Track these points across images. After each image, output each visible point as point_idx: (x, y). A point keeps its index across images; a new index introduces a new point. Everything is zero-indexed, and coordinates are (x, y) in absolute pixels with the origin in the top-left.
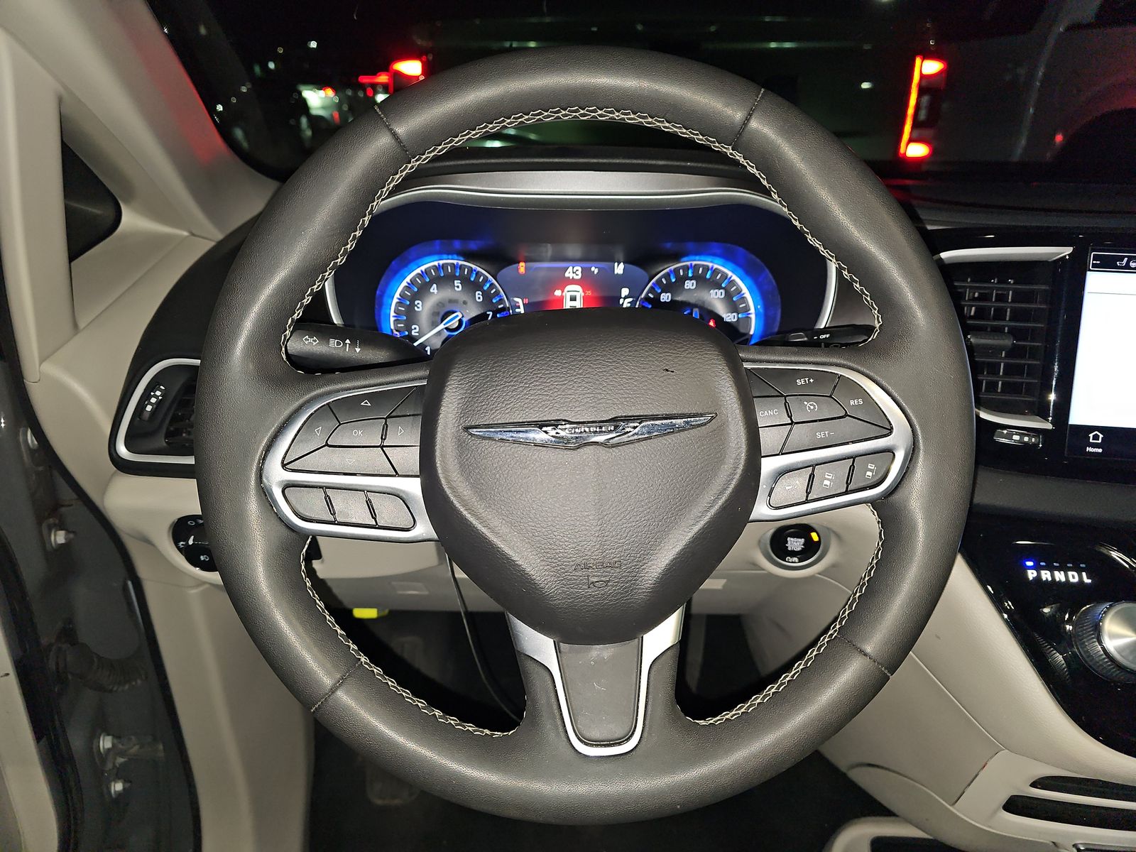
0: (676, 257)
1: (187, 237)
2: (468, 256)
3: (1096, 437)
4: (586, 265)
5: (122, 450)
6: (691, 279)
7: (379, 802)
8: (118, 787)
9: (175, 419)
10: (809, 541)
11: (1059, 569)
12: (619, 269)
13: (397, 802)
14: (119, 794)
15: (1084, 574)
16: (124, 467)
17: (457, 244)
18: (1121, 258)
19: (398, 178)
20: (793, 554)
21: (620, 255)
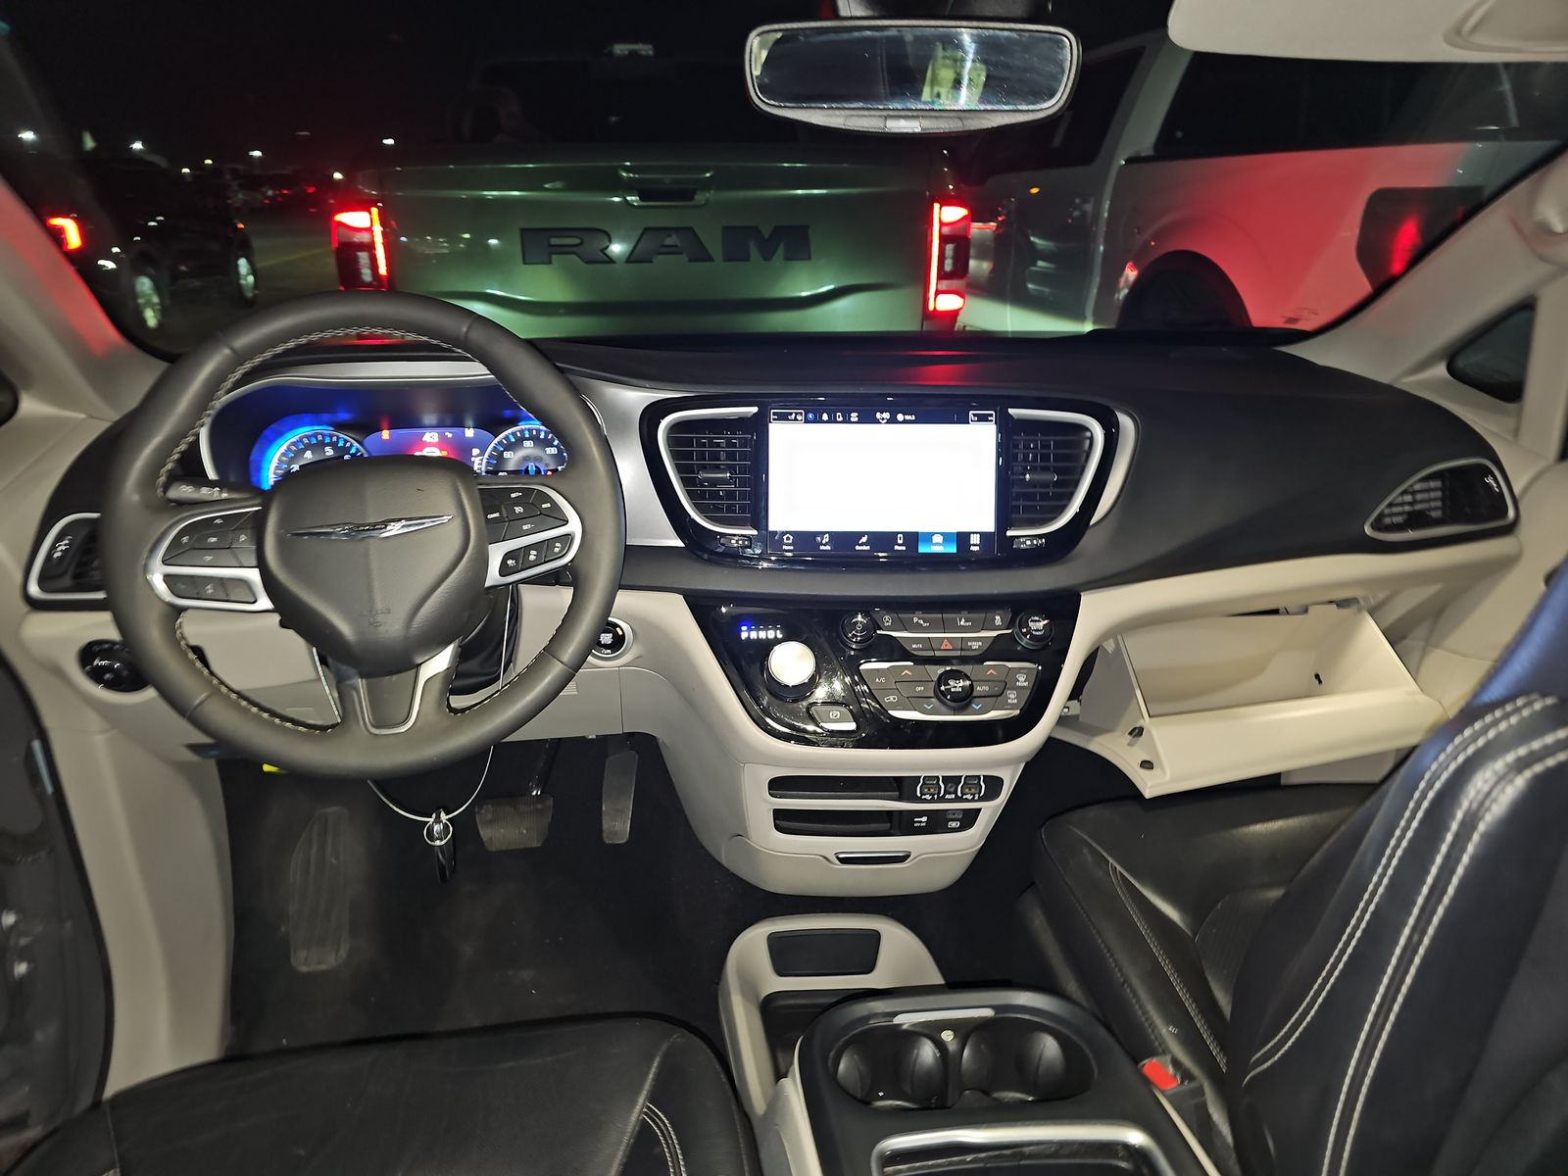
0: (514, 422)
1: (83, 419)
2: (340, 427)
3: (788, 539)
4: (441, 430)
5: (34, 589)
6: (528, 439)
7: (304, 969)
8: (21, 968)
9: (80, 564)
10: (615, 634)
11: (762, 630)
12: (470, 433)
13: (323, 967)
14: (23, 979)
15: (778, 632)
16: (36, 605)
17: (326, 417)
18: (791, 414)
19: (238, 375)
20: (606, 646)
21: (470, 422)
